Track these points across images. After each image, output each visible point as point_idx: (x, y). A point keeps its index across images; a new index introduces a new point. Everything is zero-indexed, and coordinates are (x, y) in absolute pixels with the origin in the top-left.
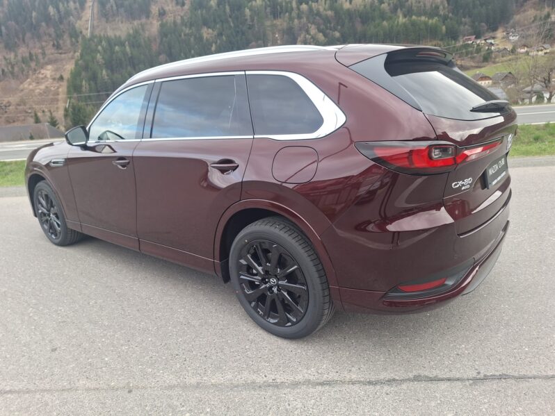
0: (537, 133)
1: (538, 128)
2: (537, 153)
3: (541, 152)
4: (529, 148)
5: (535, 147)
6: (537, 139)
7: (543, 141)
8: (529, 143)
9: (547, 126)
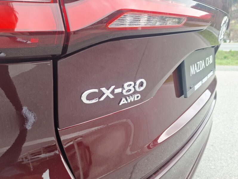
0: (226, 55)
1: (226, 52)
2: (225, 64)
3: (228, 64)
4: (222, 61)
5: (224, 61)
6: (225, 58)
7: (228, 59)
8: (221, 59)
9: (230, 51)
